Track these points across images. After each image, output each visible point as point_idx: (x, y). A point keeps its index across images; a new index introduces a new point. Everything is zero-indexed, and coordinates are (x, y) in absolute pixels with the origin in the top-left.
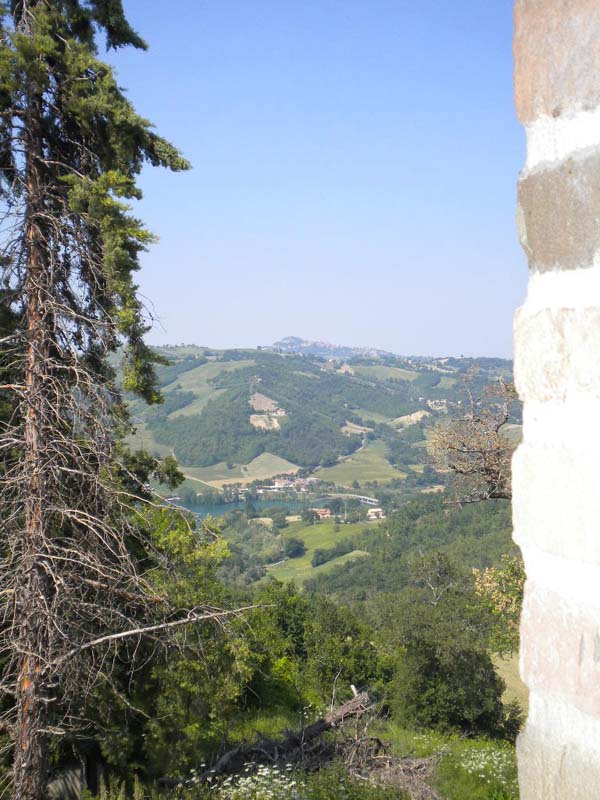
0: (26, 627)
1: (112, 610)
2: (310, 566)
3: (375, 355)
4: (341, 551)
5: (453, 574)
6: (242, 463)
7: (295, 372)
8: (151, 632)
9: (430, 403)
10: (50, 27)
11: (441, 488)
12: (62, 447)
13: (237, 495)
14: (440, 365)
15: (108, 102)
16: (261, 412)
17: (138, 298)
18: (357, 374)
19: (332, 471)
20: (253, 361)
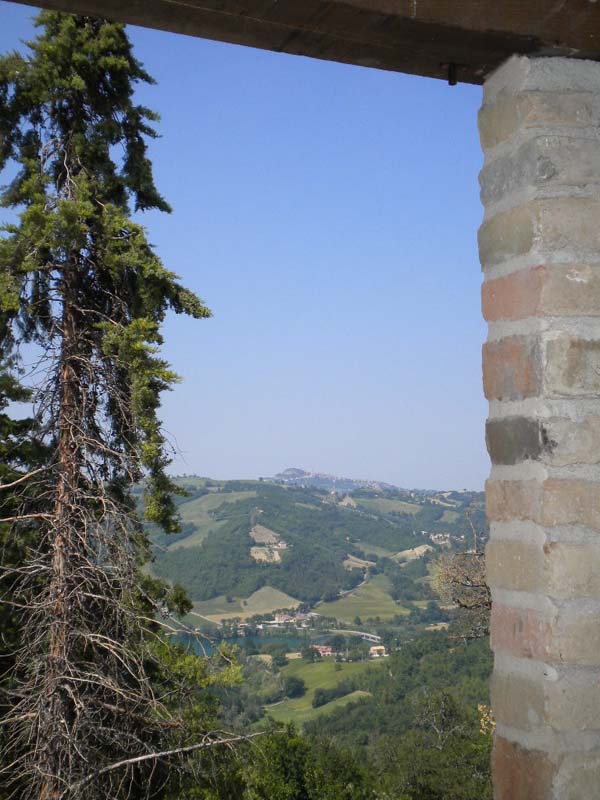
0: (45, 751)
1: (128, 734)
2: (311, 707)
3: (377, 488)
4: (341, 692)
5: (459, 716)
6: (241, 596)
7: (297, 504)
8: (165, 758)
9: (433, 537)
10: (90, 194)
11: (445, 625)
12: (88, 573)
13: (236, 629)
14: (443, 499)
15: (140, 258)
16: (262, 545)
17: (162, 433)
18: (360, 507)
19: (333, 606)
20: (255, 492)
